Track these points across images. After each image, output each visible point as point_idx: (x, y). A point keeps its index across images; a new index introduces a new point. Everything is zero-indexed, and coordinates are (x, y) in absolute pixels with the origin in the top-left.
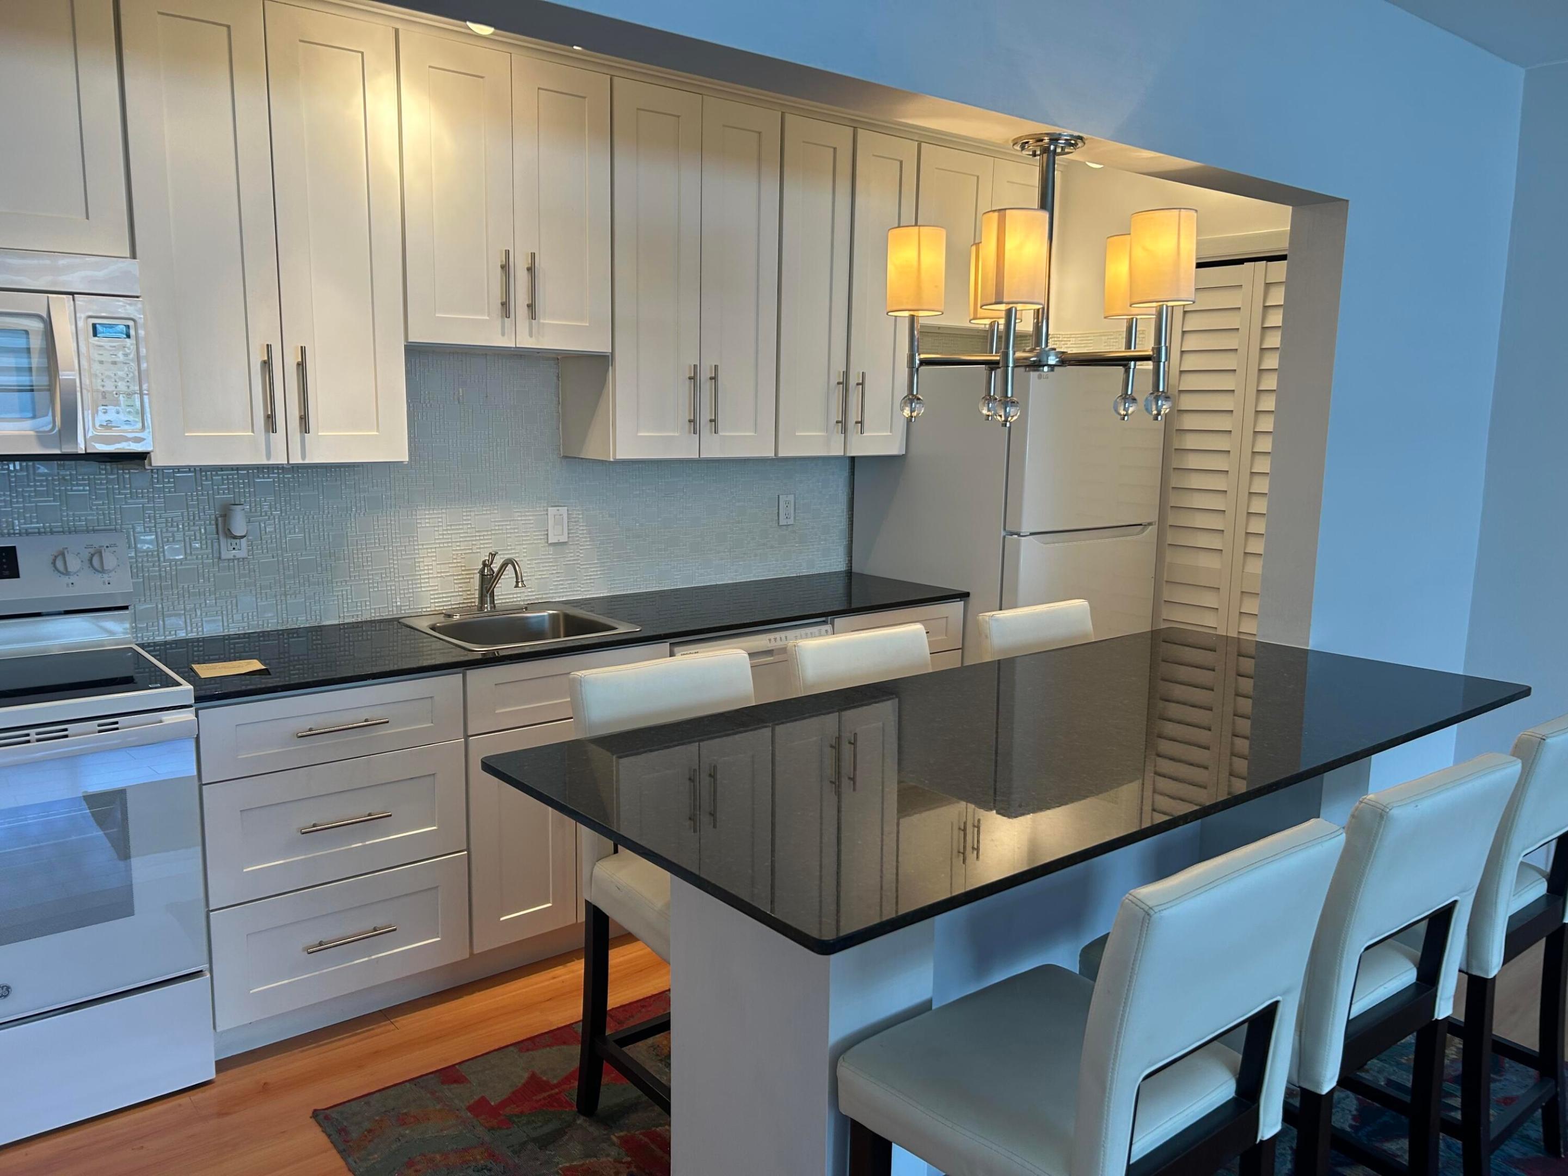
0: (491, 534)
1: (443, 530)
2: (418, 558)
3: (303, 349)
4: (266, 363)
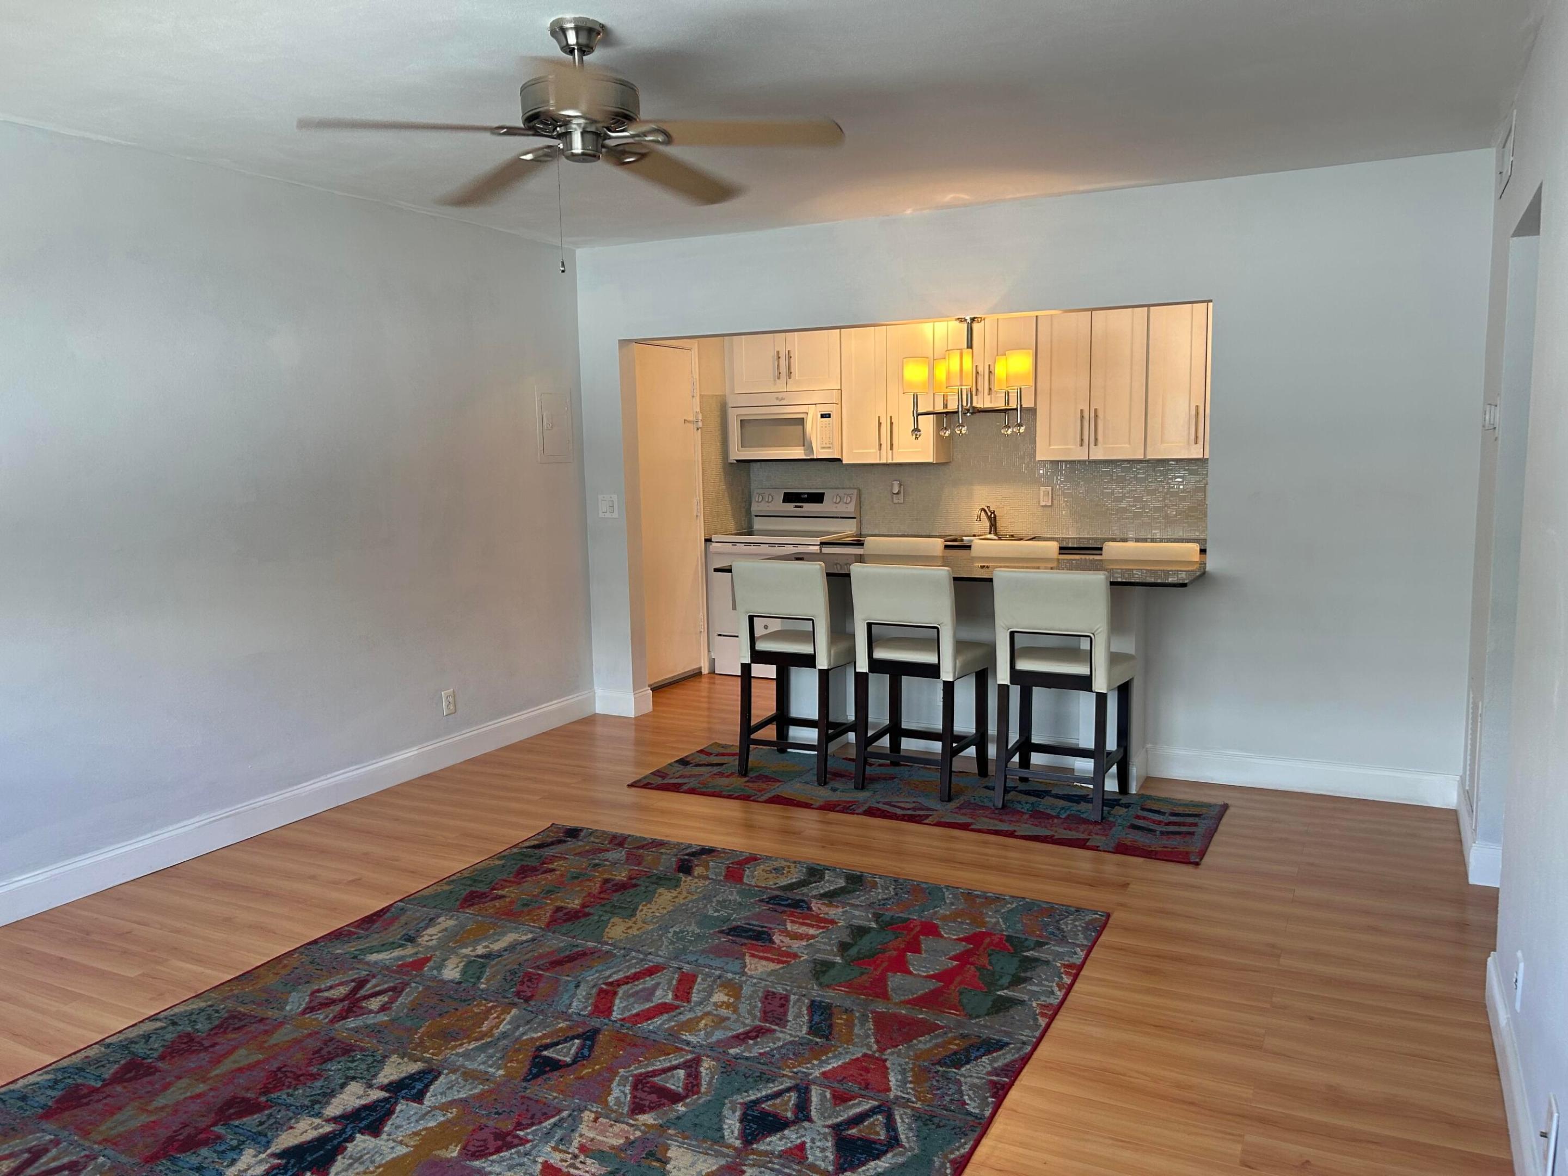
3: (891, 417)
4: (880, 424)
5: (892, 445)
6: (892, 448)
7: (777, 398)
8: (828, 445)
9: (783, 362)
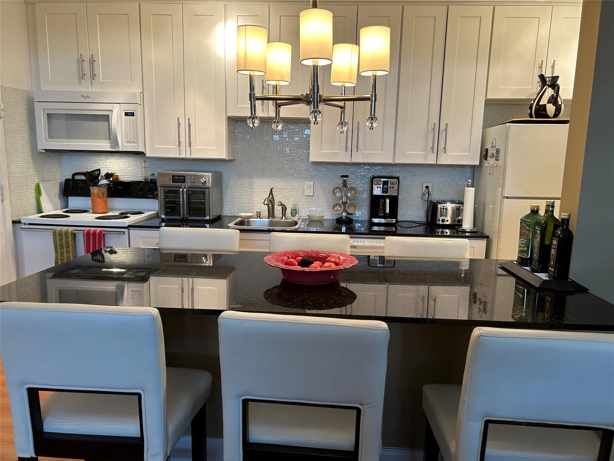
0: (282, 190)
1: (264, 187)
2: (254, 196)
3: (189, 119)
4: (179, 124)
5: (190, 143)
6: (190, 146)
7: (82, 96)
8: (132, 140)
9: (86, 65)
